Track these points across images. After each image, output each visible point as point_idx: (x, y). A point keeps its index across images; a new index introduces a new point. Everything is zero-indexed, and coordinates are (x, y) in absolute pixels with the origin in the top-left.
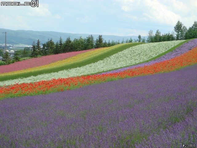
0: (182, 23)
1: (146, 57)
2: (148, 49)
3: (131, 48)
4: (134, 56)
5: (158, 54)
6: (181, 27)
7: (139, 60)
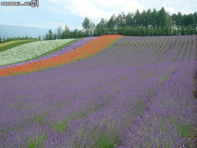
0: (89, 20)
1: (31, 55)
2: (37, 47)
3: (21, 45)
4: (20, 54)
5: (43, 53)
6: (88, 23)
7: (23, 58)
